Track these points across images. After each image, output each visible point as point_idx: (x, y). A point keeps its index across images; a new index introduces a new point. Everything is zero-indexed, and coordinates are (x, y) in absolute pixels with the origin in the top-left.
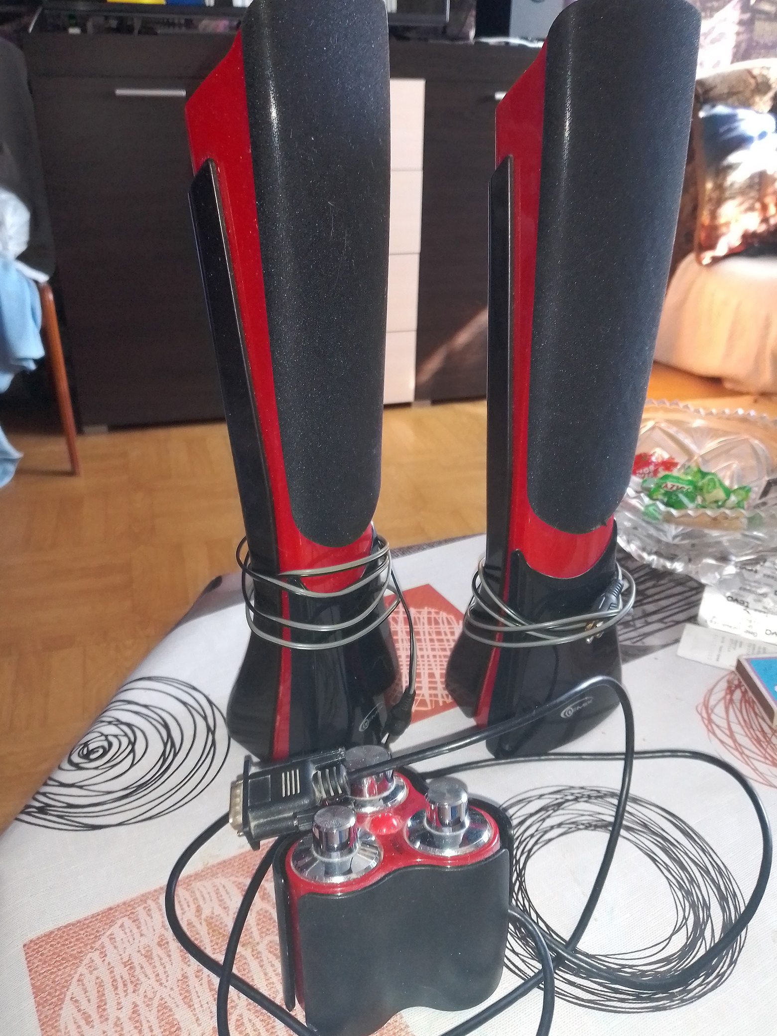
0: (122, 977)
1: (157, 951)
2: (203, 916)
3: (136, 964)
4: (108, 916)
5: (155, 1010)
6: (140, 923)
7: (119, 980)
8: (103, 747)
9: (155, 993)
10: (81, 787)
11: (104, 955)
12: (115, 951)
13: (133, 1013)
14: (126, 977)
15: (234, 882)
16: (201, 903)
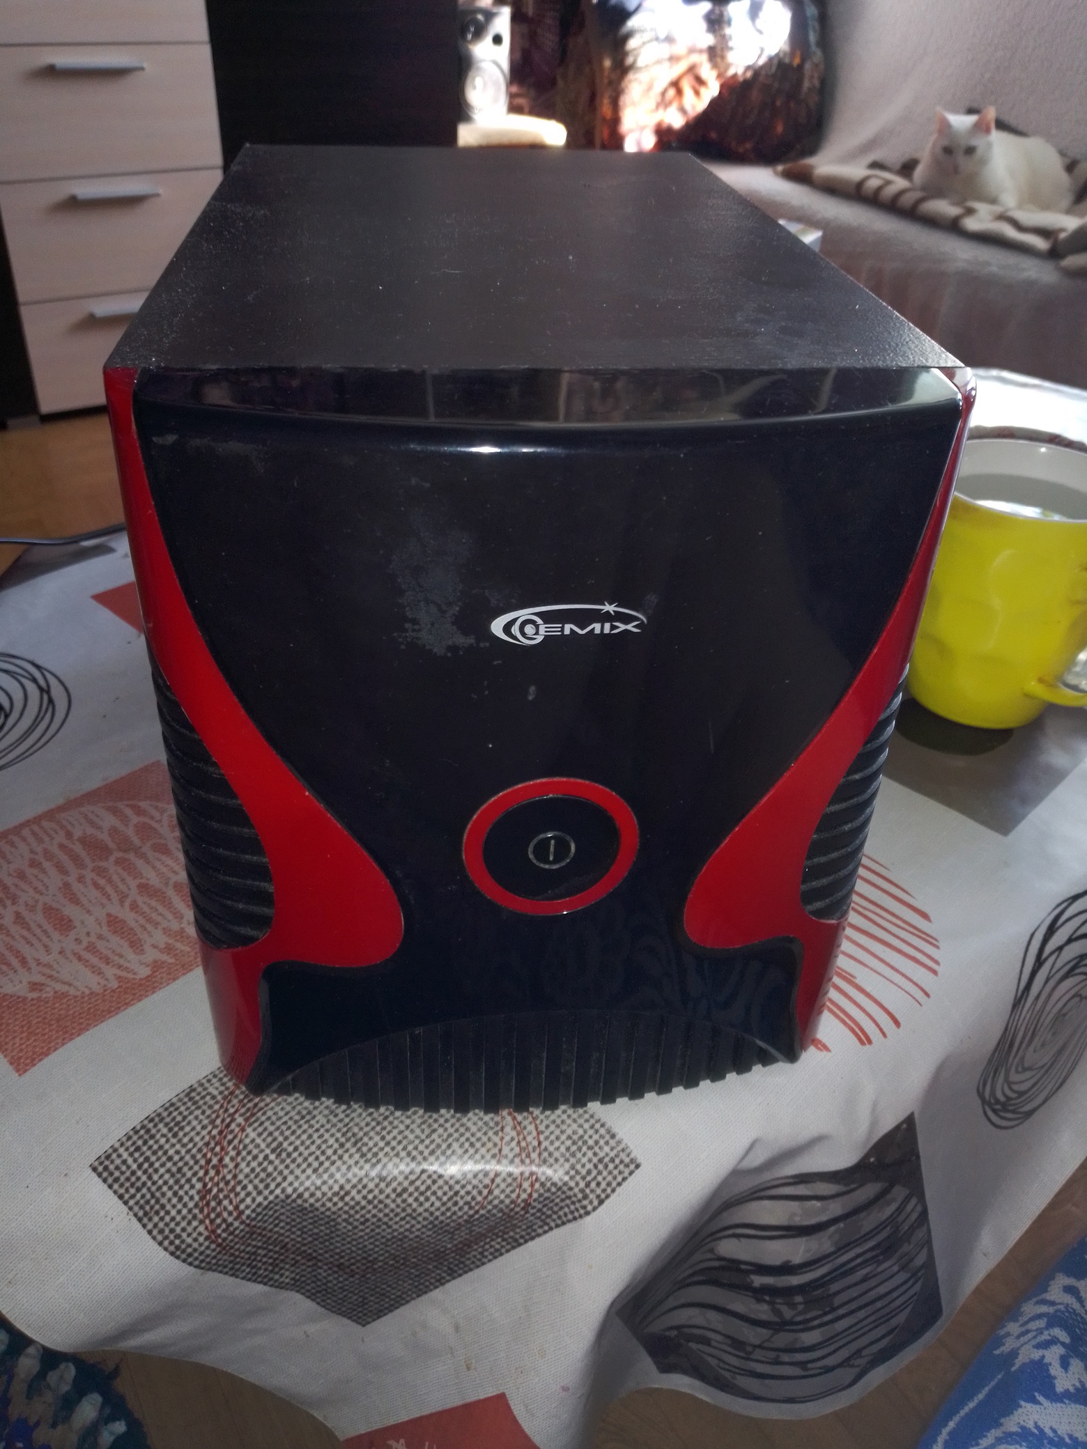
1: (30, 872)
2: (75, 838)
5: (40, 913)
9: (37, 901)
15: (103, 807)
16: (70, 828)
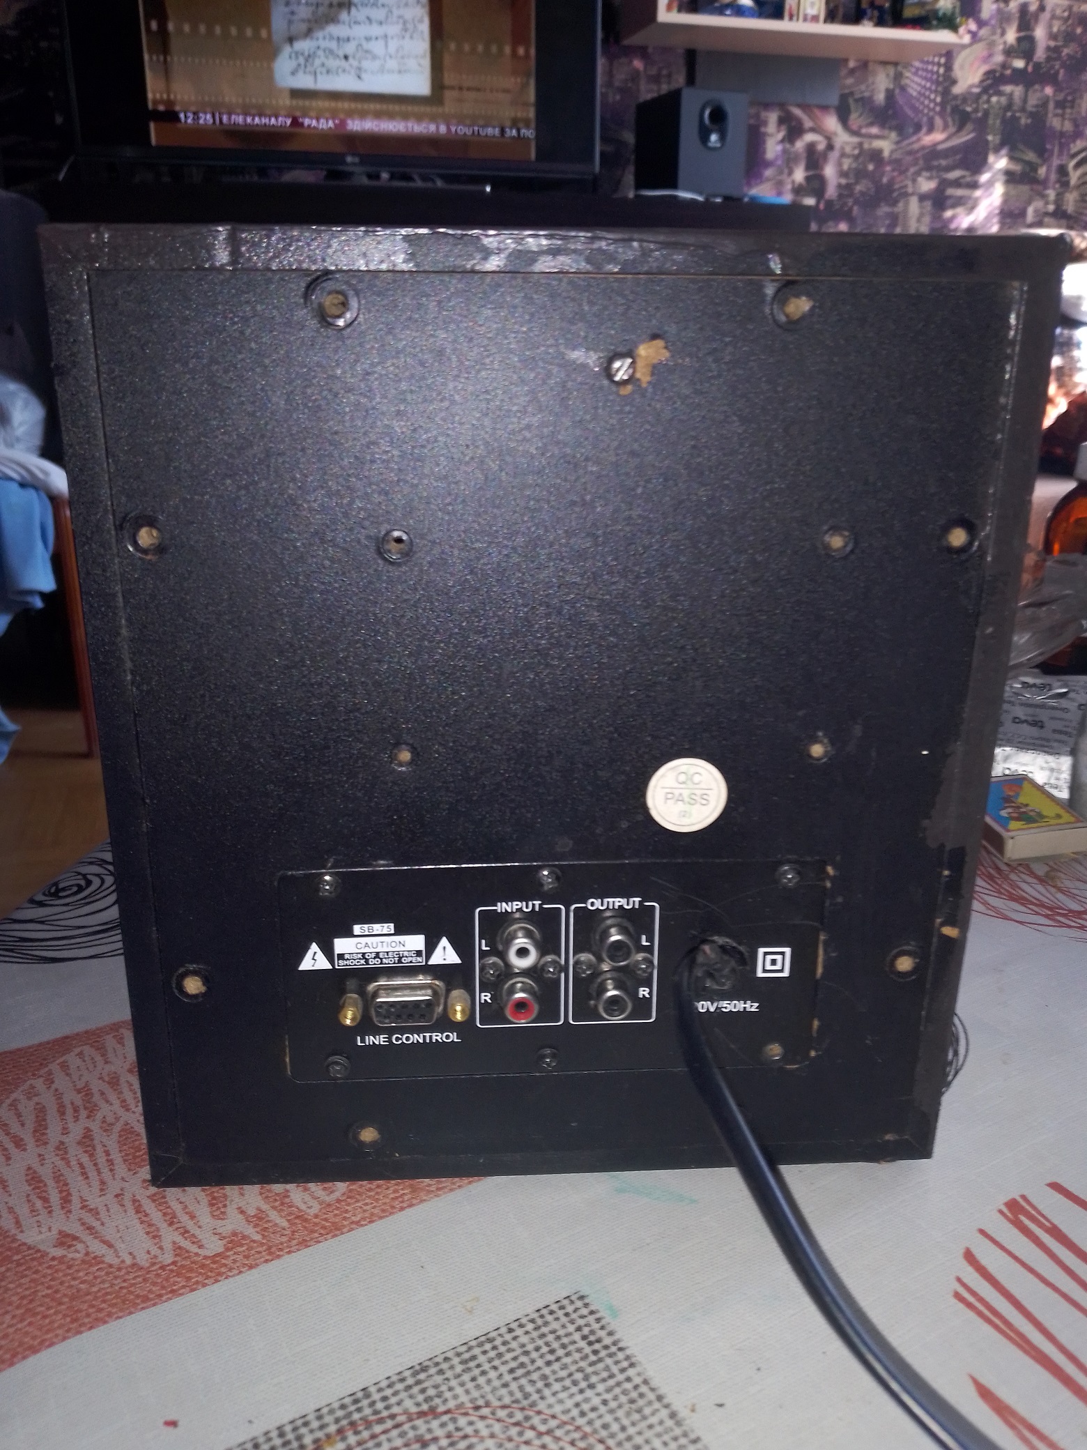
0: (72, 1103)
3: (95, 1090)
4: (62, 1045)
5: (115, 1136)
6: (106, 1051)
7: (69, 1106)
8: (79, 886)
10: (42, 922)
11: (50, 1081)
12: (68, 1078)
13: (84, 1138)
14: (79, 1102)
